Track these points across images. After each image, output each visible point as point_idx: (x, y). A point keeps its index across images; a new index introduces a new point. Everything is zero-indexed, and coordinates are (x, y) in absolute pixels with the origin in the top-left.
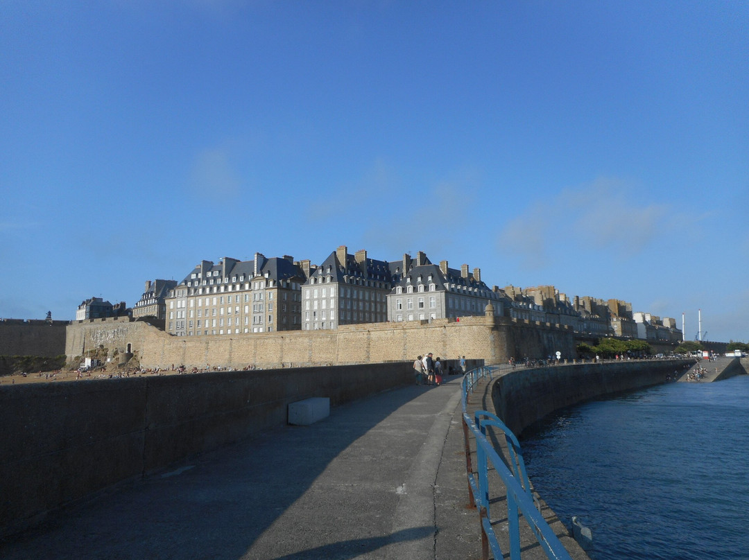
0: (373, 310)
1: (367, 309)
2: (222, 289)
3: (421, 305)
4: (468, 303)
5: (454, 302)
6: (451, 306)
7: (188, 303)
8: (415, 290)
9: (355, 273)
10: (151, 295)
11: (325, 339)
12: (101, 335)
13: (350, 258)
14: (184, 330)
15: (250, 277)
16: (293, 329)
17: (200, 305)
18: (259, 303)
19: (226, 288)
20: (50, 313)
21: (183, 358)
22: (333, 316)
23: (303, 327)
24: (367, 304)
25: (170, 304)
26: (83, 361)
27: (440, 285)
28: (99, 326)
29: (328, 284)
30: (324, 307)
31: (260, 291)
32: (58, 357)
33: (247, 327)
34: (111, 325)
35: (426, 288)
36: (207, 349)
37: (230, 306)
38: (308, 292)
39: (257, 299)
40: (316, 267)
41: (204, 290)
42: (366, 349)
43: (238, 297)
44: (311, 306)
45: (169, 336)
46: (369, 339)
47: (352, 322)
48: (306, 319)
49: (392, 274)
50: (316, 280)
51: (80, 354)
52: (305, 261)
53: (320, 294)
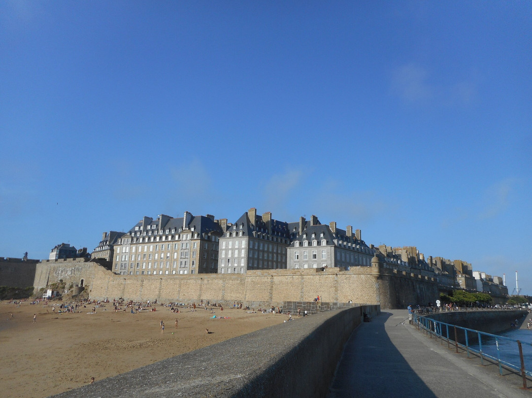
0: (275, 259)
1: (270, 259)
2: (158, 238)
3: (315, 256)
4: (352, 257)
5: (341, 256)
6: (338, 258)
7: (131, 249)
8: (310, 244)
9: (262, 230)
10: (106, 243)
11: (236, 281)
12: (62, 272)
13: (258, 218)
14: (126, 271)
15: (180, 230)
16: (211, 272)
17: (140, 251)
18: (185, 251)
19: (161, 238)
20: (27, 253)
21: (123, 293)
22: (243, 263)
23: (219, 271)
24: (270, 255)
25: (117, 249)
26: (46, 292)
27: (330, 240)
28: (61, 264)
29: (240, 237)
30: (236, 256)
31: (187, 242)
32: (28, 288)
33: (175, 269)
34: (70, 264)
35: (319, 243)
36: (142, 286)
37: (163, 252)
38: (224, 243)
39: (184, 247)
40: (232, 225)
41: (144, 239)
42: (269, 291)
43: (169, 246)
44: (226, 254)
45: (113, 274)
46: (272, 282)
47: (258, 268)
48: (222, 265)
49: (291, 232)
50: (231, 234)
51: (44, 286)
52: (223, 220)
53: (233, 245)
